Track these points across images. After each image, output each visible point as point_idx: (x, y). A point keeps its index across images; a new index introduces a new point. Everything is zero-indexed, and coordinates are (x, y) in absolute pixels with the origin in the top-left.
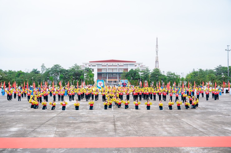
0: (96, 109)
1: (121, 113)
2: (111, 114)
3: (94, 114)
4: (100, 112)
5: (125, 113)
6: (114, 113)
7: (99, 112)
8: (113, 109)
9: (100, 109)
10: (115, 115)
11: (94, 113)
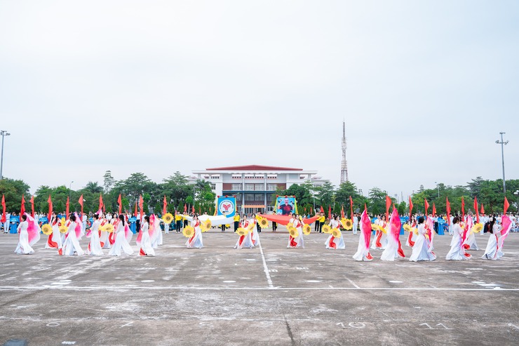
0: (199, 281)
1: (323, 308)
2: (266, 315)
3: (177, 315)
4: (213, 297)
5: (343, 308)
6: (285, 310)
7: (206, 297)
8: (270, 282)
9: (216, 281)
10: (292, 323)
11: (180, 303)
